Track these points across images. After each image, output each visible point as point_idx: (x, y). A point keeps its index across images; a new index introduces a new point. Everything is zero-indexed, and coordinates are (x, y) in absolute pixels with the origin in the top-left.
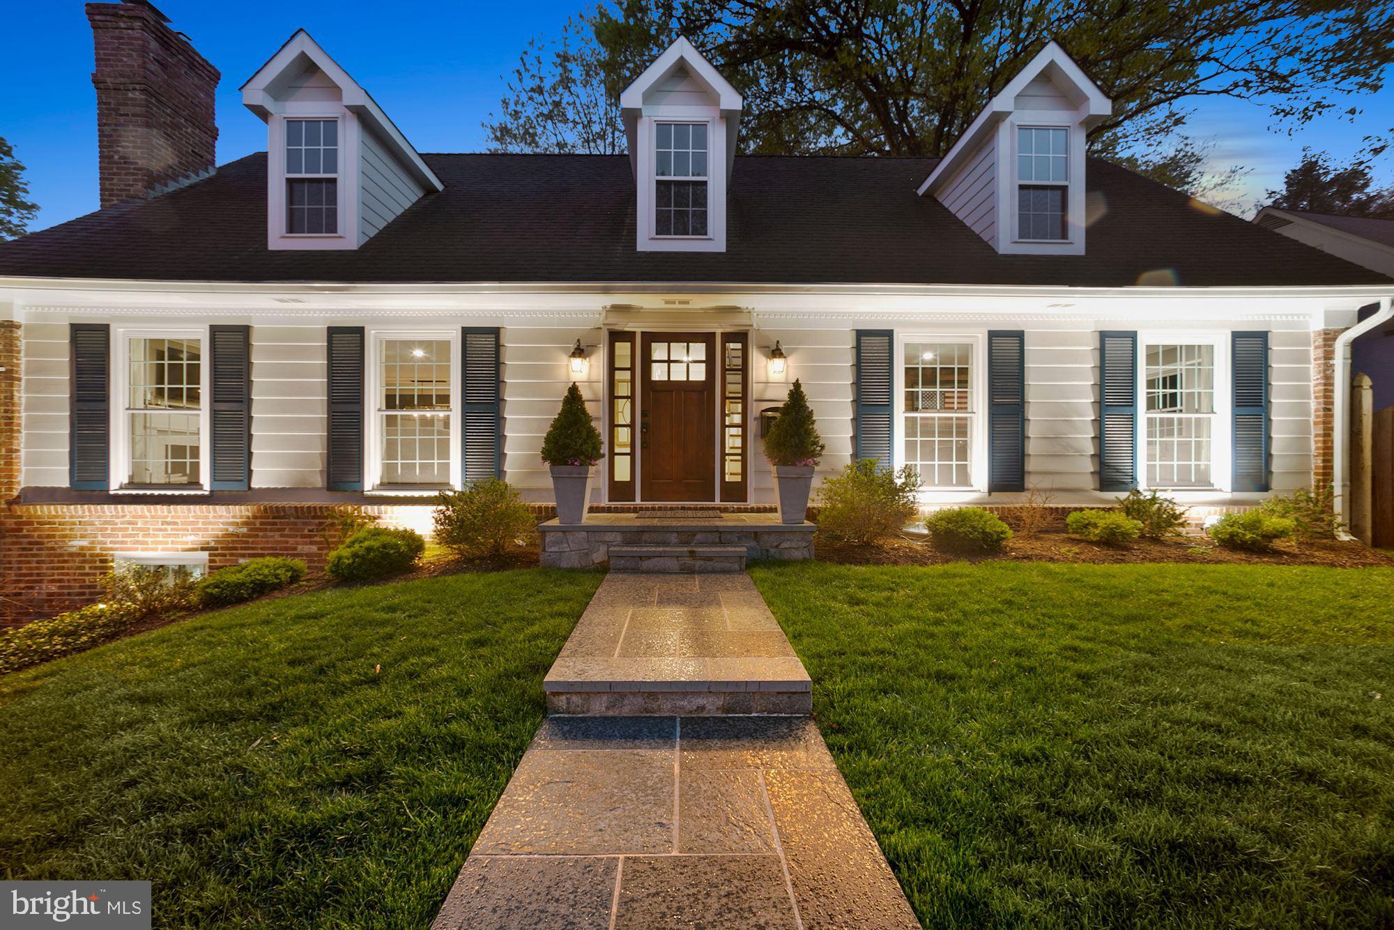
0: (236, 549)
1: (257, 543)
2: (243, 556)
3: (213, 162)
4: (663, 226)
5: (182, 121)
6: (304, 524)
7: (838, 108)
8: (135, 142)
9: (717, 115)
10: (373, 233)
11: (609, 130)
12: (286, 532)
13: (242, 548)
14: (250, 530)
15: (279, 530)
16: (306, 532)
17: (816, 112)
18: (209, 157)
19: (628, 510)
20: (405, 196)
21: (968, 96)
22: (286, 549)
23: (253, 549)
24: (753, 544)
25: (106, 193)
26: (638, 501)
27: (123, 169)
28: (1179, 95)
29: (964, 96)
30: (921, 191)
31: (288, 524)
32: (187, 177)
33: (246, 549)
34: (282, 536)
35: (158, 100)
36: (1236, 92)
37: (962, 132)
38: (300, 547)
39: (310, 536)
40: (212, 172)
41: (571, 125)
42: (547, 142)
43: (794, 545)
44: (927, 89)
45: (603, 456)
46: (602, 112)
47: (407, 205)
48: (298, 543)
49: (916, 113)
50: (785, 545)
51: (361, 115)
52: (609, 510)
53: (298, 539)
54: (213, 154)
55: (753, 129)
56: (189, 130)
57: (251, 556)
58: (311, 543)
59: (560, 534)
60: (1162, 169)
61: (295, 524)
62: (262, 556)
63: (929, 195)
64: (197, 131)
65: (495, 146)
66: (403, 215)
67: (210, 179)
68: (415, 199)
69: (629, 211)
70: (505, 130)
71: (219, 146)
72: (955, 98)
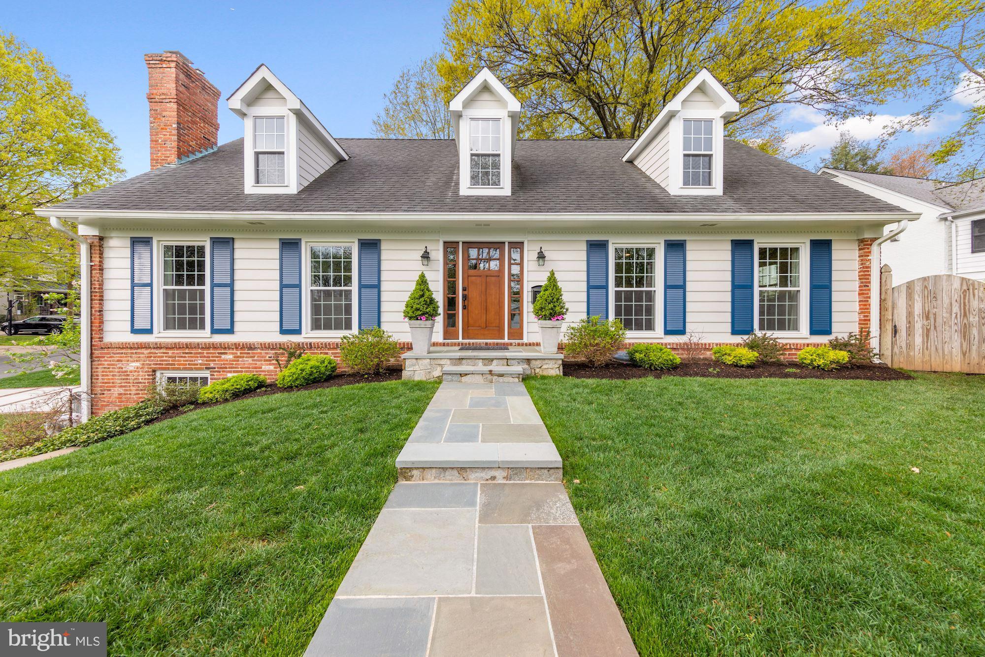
0: (226, 368)
1: (238, 364)
2: (230, 372)
3: (216, 144)
4: (475, 179)
5: (198, 119)
6: (266, 353)
7: (576, 114)
8: (171, 132)
9: (507, 114)
10: (306, 184)
11: (446, 126)
12: (256, 358)
13: (229, 368)
14: (235, 357)
15: (251, 357)
16: (267, 358)
17: (563, 115)
18: (214, 140)
19: (455, 344)
20: (326, 163)
21: (651, 105)
22: (256, 368)
23: (236, 368)
24: (526, 366)
25: (154, 160)
26: (460, 340)
27: (163, 147)
28: (773, 103)
29: (649, 105)
30: (624, 159)
31: (257, 353)
32: (201, 152)
33: (232, 368)
34: (253, 360)
35: (183, 108)
36: (806, 101)
37: (647, 126)
38: (263, 367)
39: (270, 361)
40: (215, 149)
41: (425, 123)
42: (410, 134)
43: (550, 366)
44: (628, 101)
45: (440, 314)
46: (442, 116)
47: (327, 168)
48: (262, 365)
49: (621, 114)
50: (545, 367)
51: (298, 114)
52: (444, 345)
53: (263, 362)
54: (216, 138)
55: (527, 126)
56: (202, 125)
57: (234, 372)
58: (270, 364)
59: (415, 360)
60: (763, 148)
61: (261, 353)
62: (242, 372)
63: (630, 162)
64: (207, 125)
65: (382, 135)
66: (324, 173)
67: (213, 153)
68: (332, 165)
69: (456, 172)
70: (387, 126)
71: (220, 133)
72: (644, 106)
